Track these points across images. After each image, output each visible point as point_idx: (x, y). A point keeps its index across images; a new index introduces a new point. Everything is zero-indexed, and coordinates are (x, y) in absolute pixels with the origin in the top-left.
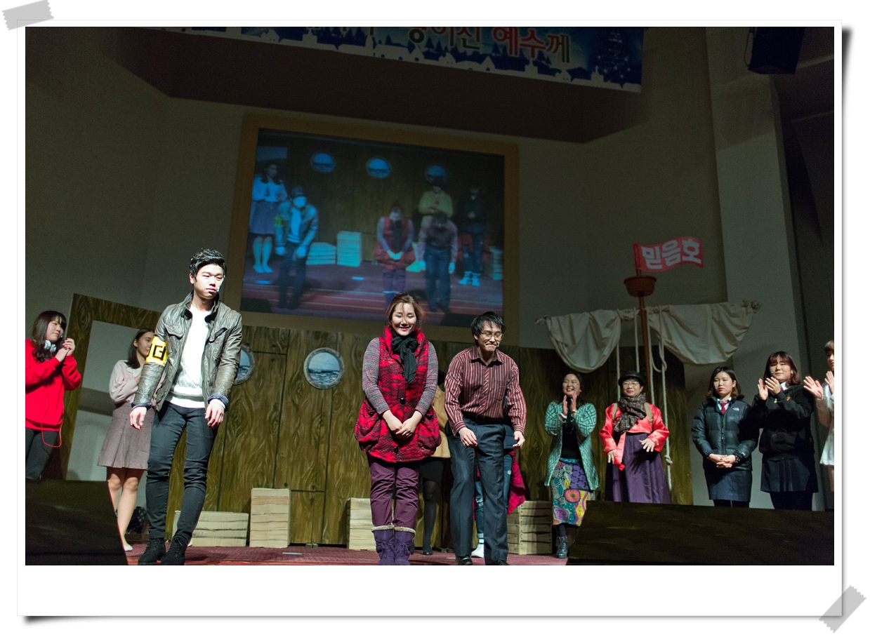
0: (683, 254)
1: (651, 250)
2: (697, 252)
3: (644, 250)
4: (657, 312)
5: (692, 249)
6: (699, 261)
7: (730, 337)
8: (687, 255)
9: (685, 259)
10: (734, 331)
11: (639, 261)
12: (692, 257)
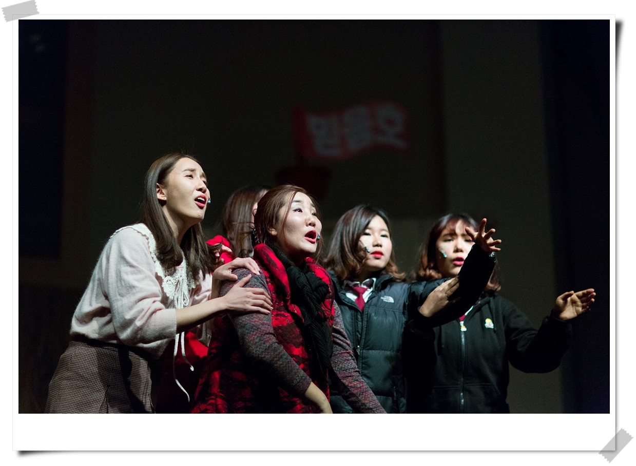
0: (377, 130)
1: (322, 122)
2: (399, 128)
3: (313, 121)
5: (390, 122)
9: (382, 139)
12: (391, 137)
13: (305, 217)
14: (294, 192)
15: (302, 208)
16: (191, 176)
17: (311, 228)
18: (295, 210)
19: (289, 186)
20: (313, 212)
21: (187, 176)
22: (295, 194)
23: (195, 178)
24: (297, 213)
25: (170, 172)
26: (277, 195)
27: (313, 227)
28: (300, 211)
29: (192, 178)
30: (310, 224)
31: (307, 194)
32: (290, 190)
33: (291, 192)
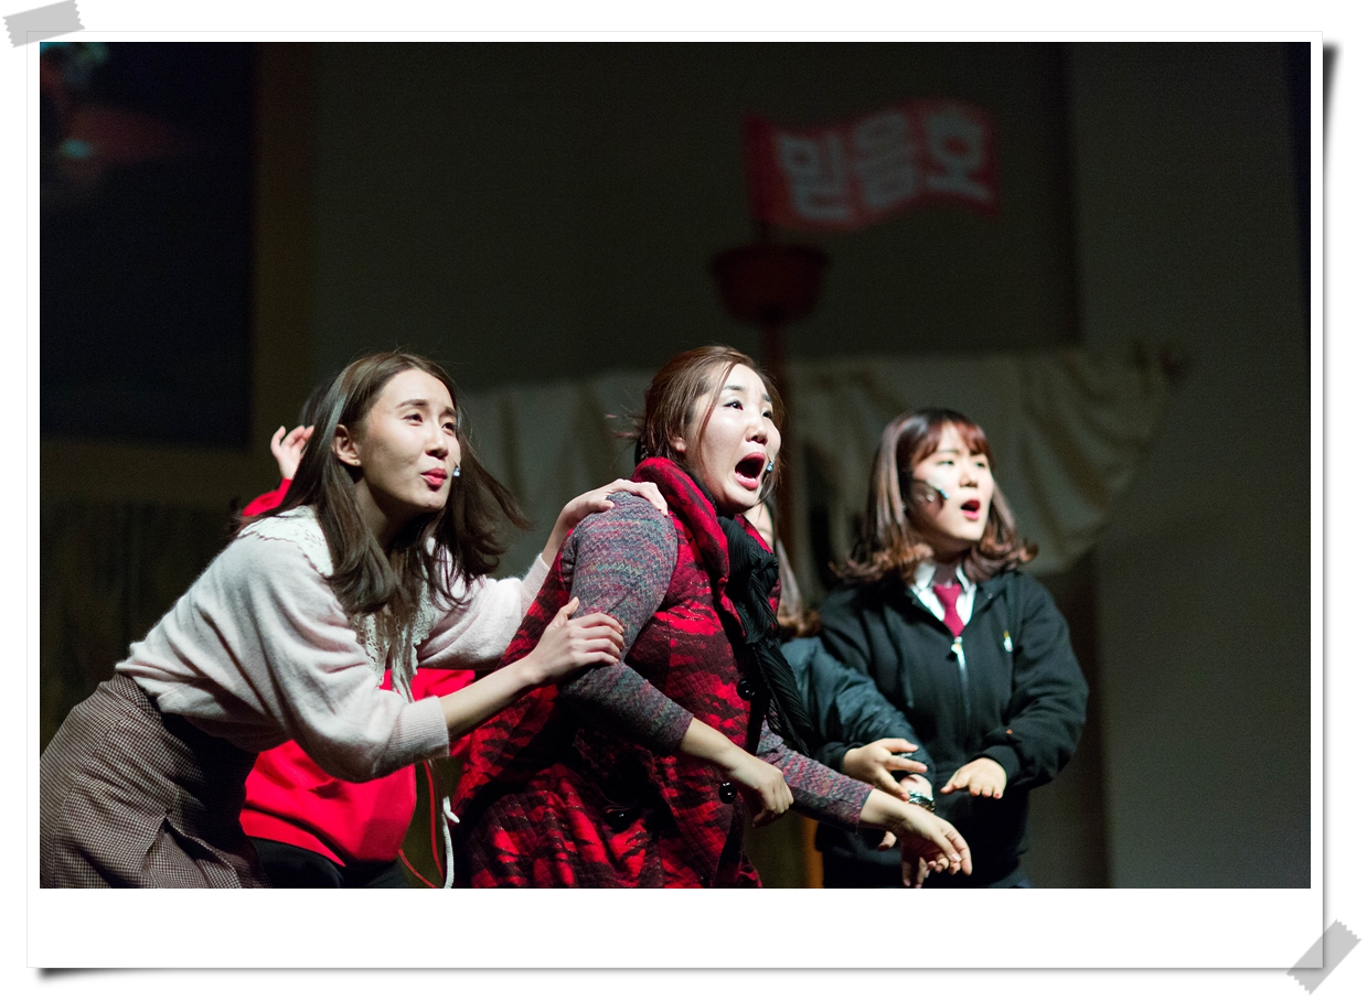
0: (927, 164)
1: (808, 147)
2: (975, 159)
3: (788, 146)
4: (827, 384)
5: (956, 146)
6: (979, 192)
7: (1086, 479)
8: (940, 170)
9: (936, 183)
10: (1098, 453)
11: (766, 188)
12: (958, 179)
13: (747, 421)
14: (729, 363)
15: (742, 401)
16: (417, 417)
17: (754, 449)
18: (728, 405)
19: (720, 349)
20: (765, 410)
21: (408, 418)
22: (731, 367)
23: (426, 423)
24: (732, 410)
25: (371, 406)
26: (693, 367)
27: (761, 445)
28: (738, 405)
29: (421, 420)
30: (755, 438)
31: (755, 368)
32: (723, 358)
33: (723, 364)
